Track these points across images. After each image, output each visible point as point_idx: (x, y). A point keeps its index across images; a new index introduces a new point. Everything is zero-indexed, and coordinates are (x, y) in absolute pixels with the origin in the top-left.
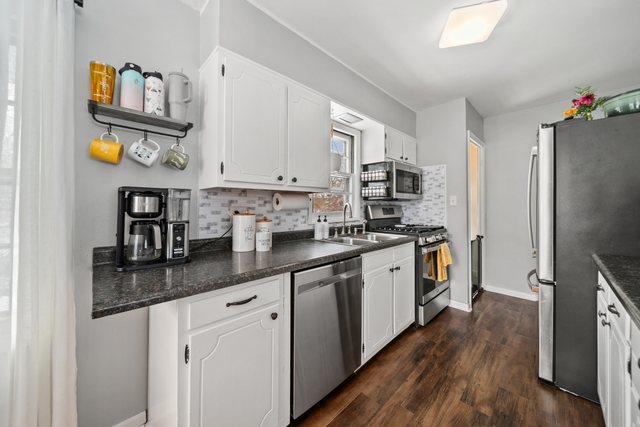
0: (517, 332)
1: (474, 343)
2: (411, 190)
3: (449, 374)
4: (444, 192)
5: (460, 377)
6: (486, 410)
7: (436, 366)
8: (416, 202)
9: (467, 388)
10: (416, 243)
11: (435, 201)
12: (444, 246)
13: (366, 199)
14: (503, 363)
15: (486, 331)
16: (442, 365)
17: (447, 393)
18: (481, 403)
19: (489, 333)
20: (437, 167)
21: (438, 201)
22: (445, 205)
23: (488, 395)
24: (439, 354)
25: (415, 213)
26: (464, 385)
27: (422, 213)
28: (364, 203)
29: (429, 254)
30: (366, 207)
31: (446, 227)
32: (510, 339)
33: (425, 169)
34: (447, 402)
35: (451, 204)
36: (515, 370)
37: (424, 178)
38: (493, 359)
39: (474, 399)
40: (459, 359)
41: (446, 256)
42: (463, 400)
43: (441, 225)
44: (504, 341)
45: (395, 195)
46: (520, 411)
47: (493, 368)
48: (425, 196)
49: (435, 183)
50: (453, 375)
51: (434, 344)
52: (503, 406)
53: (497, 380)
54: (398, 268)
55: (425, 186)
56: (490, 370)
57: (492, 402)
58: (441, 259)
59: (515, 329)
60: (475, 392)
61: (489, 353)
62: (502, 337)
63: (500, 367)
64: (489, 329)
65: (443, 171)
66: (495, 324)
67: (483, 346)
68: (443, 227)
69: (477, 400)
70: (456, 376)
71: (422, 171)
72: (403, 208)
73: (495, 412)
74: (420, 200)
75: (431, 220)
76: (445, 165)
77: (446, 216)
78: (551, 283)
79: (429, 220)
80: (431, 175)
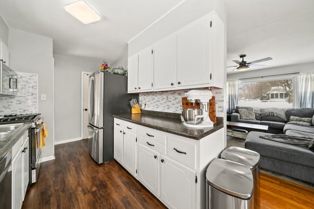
0: (80, 155)
1: (69, 170)
3: (71, 191)
4: (37, 92)
5: (76, 188)
6: (94, 189)
7: (61, 194)
9: (82, 189)
11: (28, 97)
14: (85, 169)
15: (69, 162)
16: (63, 191)
17: (77, 199)
18: (91, 188)
19: (71, 162)
20: (31, 74)
21: (30, 97)
22: (37, 100)
23: (90, 184)
24: (57, 188)
25: (5, 107)
26: (80, 189)
27: (15, 106)
32: (80, 159)
33: (20, 74)
34: (80, 202)
35: (42, 99)
36: (90, 168)
38: (81, 171)
39: (87, 189)
40: (69, 181)
41: (46, 131)
42: (85, 194)
44: (79, 161)
46: (102, 179)
47: (84, 173)
50: (72, 190)
51: (50, 186)
52: (97, 182)
53: (89, 176)
56: (83, 175)
57: (94, 184)
58: (43, 134)
59: (79, 155)
60: (86, 187)
61: (78, 169)
62: (77, 160)
63: (86, 171)
64: (70, 161)
65: (36, 78)
66: (71, 157)
67: (74, 169)
69: (89, 189)
70: (74, 189)
73: (97, 186)
75: (24, 111)
76: (37, 75)
77: (38, 107)
78: (102, 128)
79: (23, 111)
80: (24, 79)
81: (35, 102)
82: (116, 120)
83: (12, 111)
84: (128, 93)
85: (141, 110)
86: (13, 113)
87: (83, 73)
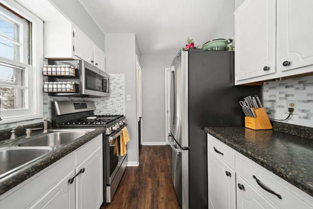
2: (101, 90)
4: (123, 92)
8: (105, 99)
10: (104, 133)
11: (118, 98)
12: (125, 129)
13: (52, 94)
20: (119, 75)
21: (119, 98)
22: (124, 101)
25: (103, 107)
27: (109, 107)
28: (50, 99)
29: (114, 140)
30: (53, 104)
31: (124, 115)
33: (111, 75)
35: (128, 100)
37: (111, 82)
41: (126, 136)
43: (121, 114)
45: (84, 91)
48: (111, 94)
49: (118, 86)
54: (82, 171)
55: (111, 87)
58: (123, 140)
59: (160, 170)
61: (154, 202)
62: (157, 180)
65: (123, 78)
68: (123, 116)
71: (109, 77)
72: (96, 103)
74: (107, 97)
75: (116, 111)
76: (124, 74)
77: (124, 108)
78: (187, 149)
79: (114, 111)
80: (115, 80)
81: (123, 103)
82: (212, 141)
83: (108, 111)
84: (236, 84)
85: (272, 122)
86: (109, 113)
87: (166, 69)
